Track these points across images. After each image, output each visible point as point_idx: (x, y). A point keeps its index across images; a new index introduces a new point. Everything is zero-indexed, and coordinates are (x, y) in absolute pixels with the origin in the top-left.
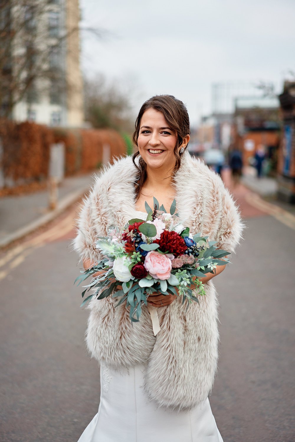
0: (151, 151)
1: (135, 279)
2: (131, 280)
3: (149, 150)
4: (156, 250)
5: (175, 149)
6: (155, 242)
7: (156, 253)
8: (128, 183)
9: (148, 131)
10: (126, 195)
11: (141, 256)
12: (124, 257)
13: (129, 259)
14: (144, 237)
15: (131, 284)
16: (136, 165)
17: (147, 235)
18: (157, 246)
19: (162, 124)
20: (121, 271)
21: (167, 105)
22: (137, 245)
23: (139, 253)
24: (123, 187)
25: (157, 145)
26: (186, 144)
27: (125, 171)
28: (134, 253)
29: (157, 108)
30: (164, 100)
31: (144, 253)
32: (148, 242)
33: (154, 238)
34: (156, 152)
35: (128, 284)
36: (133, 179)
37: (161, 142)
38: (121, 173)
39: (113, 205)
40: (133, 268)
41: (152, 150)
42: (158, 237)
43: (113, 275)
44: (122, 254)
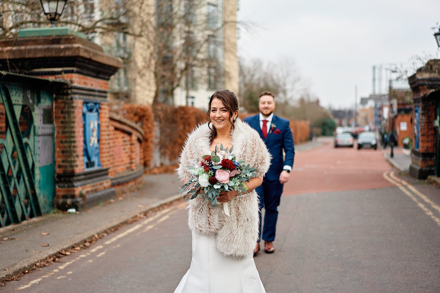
0: (217, 121)
1: (211, 185)
2: (209, 186)
3: (216, 120)
4: (221, 169)
5: (229, 119)
6: (220, 165)
7: (221, 170)
8: (206, 137)
9: (215, 110)
10: (205, 143)
11: (213, 172)
12: (204, 174)
13: (207, 175)
14: (213, 163)
15: (209, 188)
16: (210, 128)
17: (215, 162)
18: (221, 167)
19: (222, 106)
20: (203, 181)
21: (224, 96)
22: (210, 167)
23: (212, 171)
24: (203, 139)
25: (220, 117)
26: (237, 115)
27: (204, 130)
28: (210, 171)
29: (219, 97)
31: (215, 171)
32: (215, 165)
33: (219, 163)
34: (219, 121)
35: (207, 188)
36: (209, 135)
37: (222, 116)
38: (202, 132)
39: (198, 148)
40: (210, 179)
41: (218, 120)
43: (199, 185)
44: (203, 173)
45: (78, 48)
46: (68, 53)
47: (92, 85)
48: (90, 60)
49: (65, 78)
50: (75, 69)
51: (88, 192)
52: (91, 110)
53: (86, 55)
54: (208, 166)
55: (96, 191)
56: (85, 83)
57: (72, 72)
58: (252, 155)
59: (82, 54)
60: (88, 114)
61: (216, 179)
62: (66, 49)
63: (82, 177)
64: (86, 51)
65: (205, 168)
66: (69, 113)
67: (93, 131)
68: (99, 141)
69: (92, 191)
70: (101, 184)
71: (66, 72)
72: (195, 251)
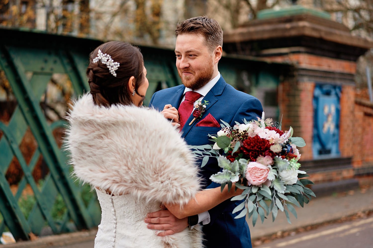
45: (304, 27)
46: (293, 33)
47: (329, 66)
48: (321, 40)
49: (292, 59)
50: (302, 49)
51: (317, 182)
52: (328, 93)
53: (315, 34)
55: (330, 180)
56: (319, 65)
57: (299, 52)
59: (308, 32)
60: (323, 99)
62: (292, 28)
63: (310, 165)
64: (314, 29)
66: (294, 96)
67: (328, 115)
68: (338, 126)
69: (324, 181)
70: (340, 174)
71: (294, 53)
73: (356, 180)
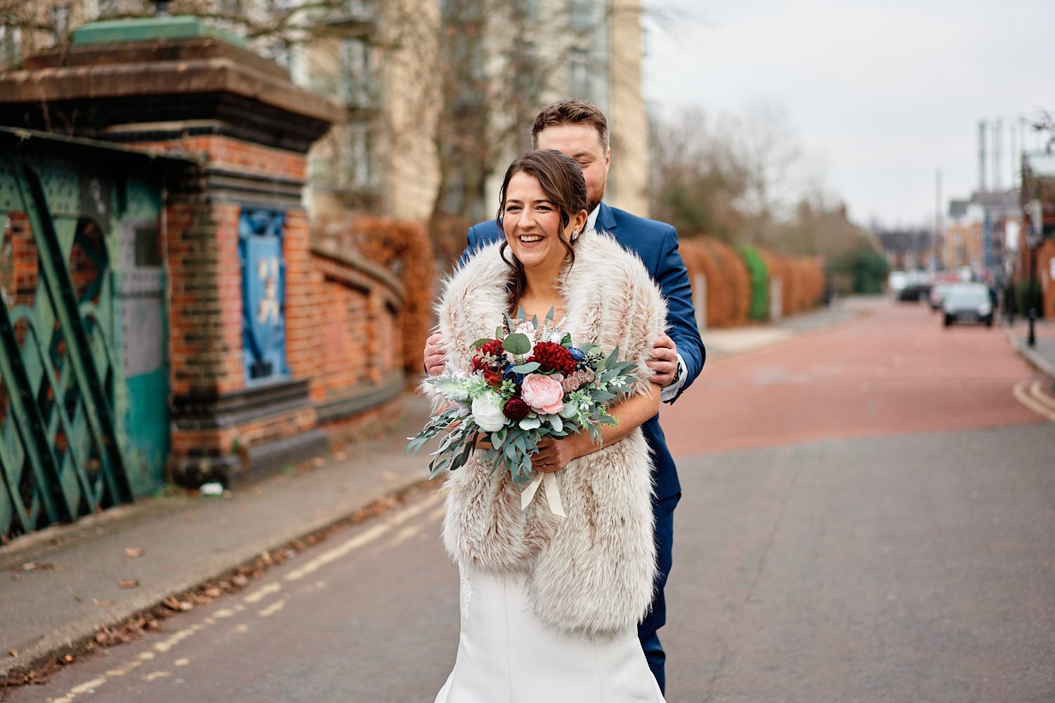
0: (523, 238)
1: (511, 424)
2: (505, 426)
3: (520, 237)
4: (536, 372)
5: (560, 232)
6: (529, 361)
7: (537, 375)
8: (497, 286)
9: (517, 207)
11: (514, 385)
12: (489, 393)
13: (497, 395)
14: (510, 357)
15: (505, 433)
16: (505, 260)
17: (516, 353)
18: (535, 365)
19: (537, 194)
20: (488, 415)
21: (544, 164)
22: (503, 372)
23: (510, 381)
24: (489, 292)
25: (531, 228)
26: (582, 225)
27: (491, 267)
28: (504, 382)
29: (528, 170)
30: (540, 158)
31: (518, 379)
32: (517, 363)
33: (526, 356)
34: (530, 239)
35: (499, 433)
37: (537, 223)
38: (485, 271)
39: (472, 319)
40: (506, 405)
41: (525, 235)
42: (531, 353)
43: (474, 426)
44: (483, 389)
45: (223, 70)
46: (197, 84)
47: (263, 166)
48: (254, 102)
49: (191, 148)
50: (216, 124)
51: (254, 441)
52: (260, 231)
53: (243, 88)
54: (495, 369)
55: (276, 437)
56: (244, 162)
57: (208, 132)
58: (621, 332)
59: (234, 84)
60: (255, 242)
61: (524, 403)
62: (191, 73)
63: (239, 402)
64: (244, 77)
65: (486, 377)
66: (202, 238)
67: (266, 283)
68: (283, 309)
69: (266, 439)
70: (290, 420)
71: (194, 132)
72: (467, 615)
73: (322, 432)
